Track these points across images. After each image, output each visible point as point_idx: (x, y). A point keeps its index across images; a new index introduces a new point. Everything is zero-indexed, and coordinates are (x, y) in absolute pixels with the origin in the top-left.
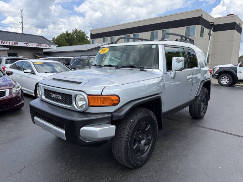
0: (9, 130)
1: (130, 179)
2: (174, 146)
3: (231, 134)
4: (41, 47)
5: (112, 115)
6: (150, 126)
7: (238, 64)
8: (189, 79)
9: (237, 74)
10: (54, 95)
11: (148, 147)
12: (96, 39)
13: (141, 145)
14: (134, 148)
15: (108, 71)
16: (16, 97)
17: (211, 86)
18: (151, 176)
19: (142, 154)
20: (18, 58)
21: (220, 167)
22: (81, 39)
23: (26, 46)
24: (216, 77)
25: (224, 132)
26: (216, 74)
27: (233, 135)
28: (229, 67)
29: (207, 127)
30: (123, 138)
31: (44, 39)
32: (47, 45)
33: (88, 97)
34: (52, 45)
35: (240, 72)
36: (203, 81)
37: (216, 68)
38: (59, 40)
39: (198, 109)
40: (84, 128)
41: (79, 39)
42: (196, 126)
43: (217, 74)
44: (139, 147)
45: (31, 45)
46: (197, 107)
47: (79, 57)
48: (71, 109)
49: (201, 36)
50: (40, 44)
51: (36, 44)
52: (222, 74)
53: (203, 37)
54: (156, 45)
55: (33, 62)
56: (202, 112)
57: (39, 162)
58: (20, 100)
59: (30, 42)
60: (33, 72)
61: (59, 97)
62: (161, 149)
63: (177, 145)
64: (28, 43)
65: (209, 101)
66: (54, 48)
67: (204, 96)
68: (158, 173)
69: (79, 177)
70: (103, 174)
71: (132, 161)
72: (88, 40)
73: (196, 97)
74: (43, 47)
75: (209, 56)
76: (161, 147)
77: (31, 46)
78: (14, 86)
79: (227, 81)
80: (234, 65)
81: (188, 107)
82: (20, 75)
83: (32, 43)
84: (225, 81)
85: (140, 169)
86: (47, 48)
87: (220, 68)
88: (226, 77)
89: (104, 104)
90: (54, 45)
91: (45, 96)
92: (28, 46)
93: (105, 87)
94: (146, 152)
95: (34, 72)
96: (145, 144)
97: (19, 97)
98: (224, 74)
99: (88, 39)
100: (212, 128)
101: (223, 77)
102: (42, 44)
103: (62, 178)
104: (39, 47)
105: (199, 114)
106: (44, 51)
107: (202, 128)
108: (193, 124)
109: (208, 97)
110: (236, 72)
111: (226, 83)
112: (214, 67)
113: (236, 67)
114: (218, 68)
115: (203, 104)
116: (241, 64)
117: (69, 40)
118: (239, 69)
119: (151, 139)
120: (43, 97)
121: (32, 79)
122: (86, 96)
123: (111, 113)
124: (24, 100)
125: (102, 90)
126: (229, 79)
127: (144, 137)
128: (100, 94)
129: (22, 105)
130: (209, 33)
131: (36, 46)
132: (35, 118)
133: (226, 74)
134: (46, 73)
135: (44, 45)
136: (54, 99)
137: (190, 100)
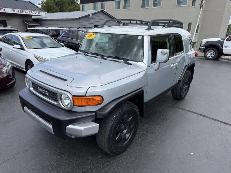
0: (2, 110)
1: (112, 165)
2: (154, 131)
3: (207, 117)
4: (30, 14)
5: (96, 114)
6: (132, 117)
7: (225, 38)
8: (173, 67)
9: (223, 48)
10: (41, 89)
11: (130, 135)
12: (86, 4)
13: (123, 134)
14: (117, 139)
15: (95, 59)
16: (7, 77)
17: (195, 68)
18: (131, 162)
19: (124, 142)
20: (7, 28)
21: (192, 153)
22: (70, 2)
23: (14, 12)
24: (203, 50)
25: (202, 115)
26: (202, 48)
27: (209, 118)
28: (216, 41)
29: (186, 109)
30: (106, 133)
31: (32, 5)
32: (35, 12)
33: (73, 97)
34: (41, 11)
35: (226, 47)
36: (187, 65)
37: (204, 42)
38: (49, 3)
39: (180, 91)
40: (70, 126)
41: (69, 3)
42: (176, 107)
43: (204, 48)
44: (122, 137)
45: (19, 11)
46: (179, 90)
47: (68, 29)
48: (57, 106)
49: (192, 5)
50: (28, 11)
51: (24, 11)
52: (209, 48)
53: (194, 6)
54: (142, 36)
55: (22, 37)
56: (184, 93)
57: (32, 147)
58: (12, 79)
59: (18, 9)
60: (22, 48)
61: (46, 92)
62: (142, 133)
63: (157, 129)
64: (16, 10)
65: (191, 83)
66: (43, 15)
67: (187, 79)
68: (138, 159)
69: (67, 162)
70: (88, 159)
71: (114, 150)
72: (78, 4)
73: (179, 80)
74: (32, 14)
75: (198, 25)
76: (142, 131)
77: (19, 13)
78: (4, 66)
79: (212, 55)
80: (222, 40)
81: (171, 91)
82: (9, 50)
83: (20, 10)
84: (210, 54)
85: (121, 154)
86: (36, 14)
87: (207, 42)
88: (212, 51)
89: (88, 104)
90: (43, 11)
91: (33, 88)
92: (17, 13)
93: (89, 87)
94: (127, 139)
95: (24, 48)
96: (127, 133)
97: (10, 75)
98: (211, 48)
99: (78, 2)
100: (191, 110)
101: (210, 51)
102: (30, 11)
103: (52, 164)
104: (28, 14)
105: (181, 96)
106: (33, 17)
107: (182, 110)
108: (174, 106)
109: (191, 79)
110: (222, 46)
111: (212, 56)
112: (202, 41)
113: (223, 41)
114: (206, 42)
115: (185, 86)
116: (228, 39)
117: (59, 3)
118: (226, 43)
119: (133, 127)
120: (32, 89)
121: (21, 55)
122: (70, 96)
123: (95, 112)
124: (15, 78)
125: (86, 91)
126: (214, 53)
127: (126, 127)
128: (85, 95)
129: (14, 83)
130: (200, 3)
131: (24, 12)
132: (25, 108)
133: (212, 48)
134: (35, 48)
135: (32, 11)
136: (41, 93)
137: (173, 85)
